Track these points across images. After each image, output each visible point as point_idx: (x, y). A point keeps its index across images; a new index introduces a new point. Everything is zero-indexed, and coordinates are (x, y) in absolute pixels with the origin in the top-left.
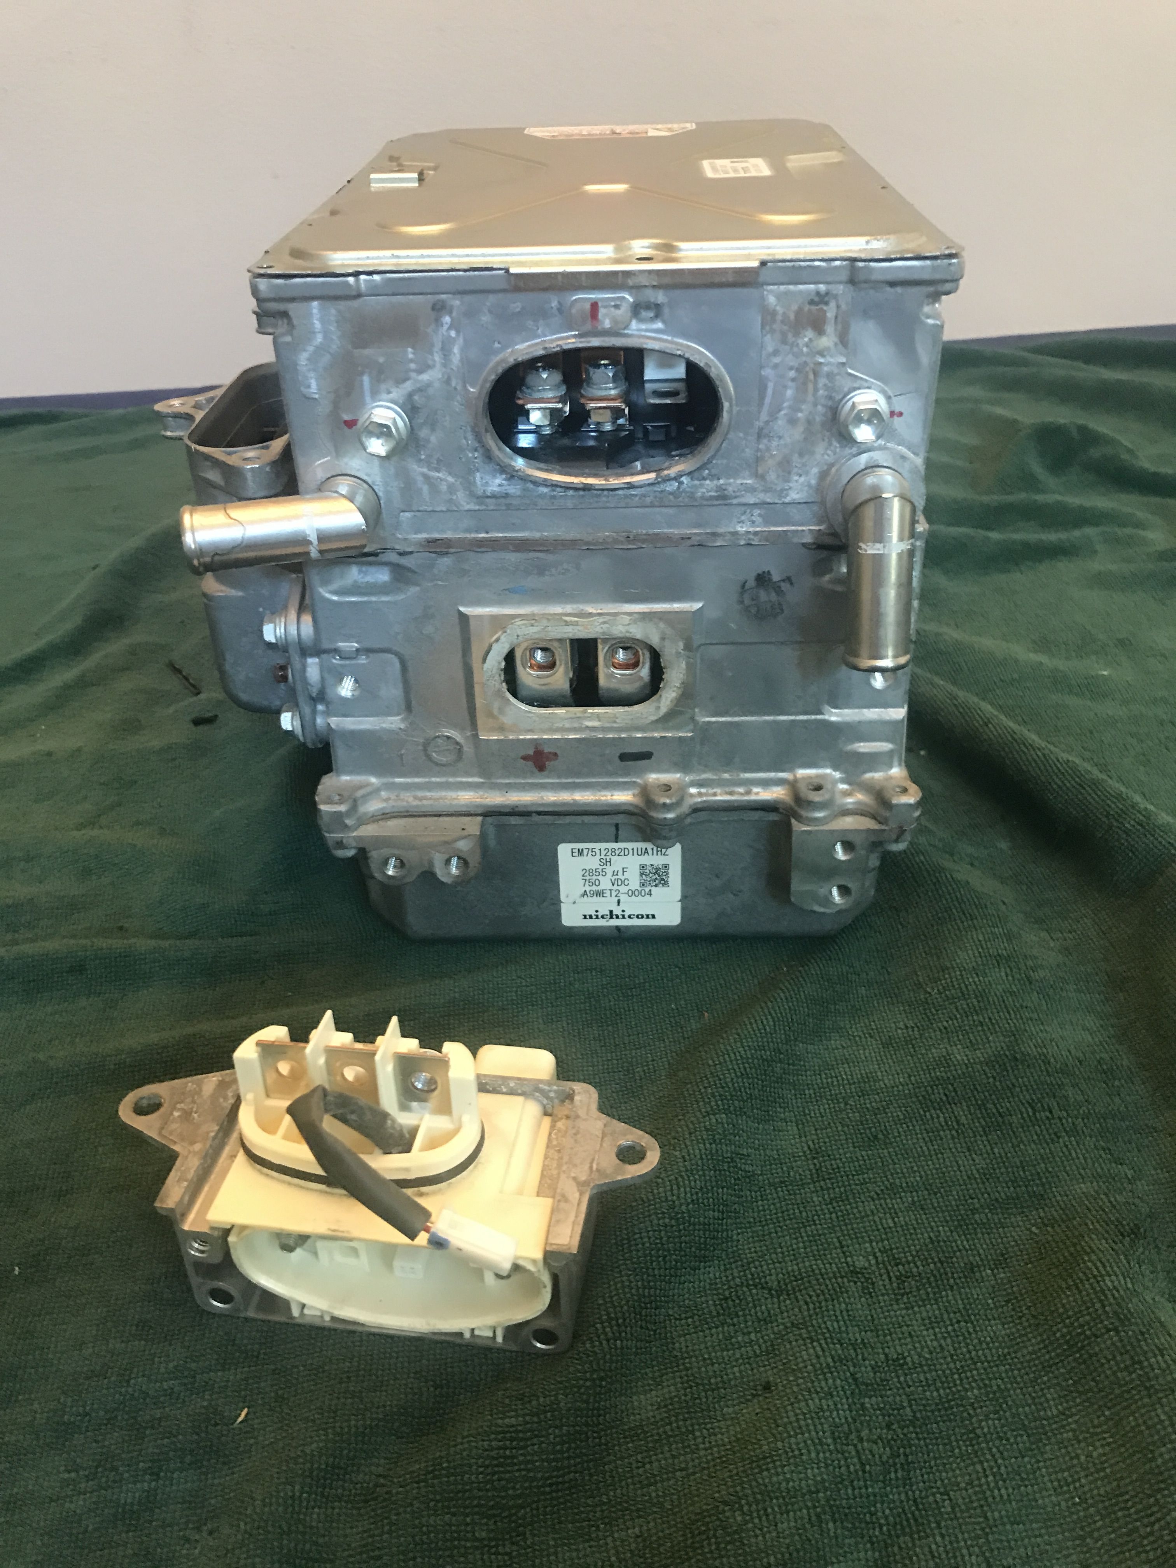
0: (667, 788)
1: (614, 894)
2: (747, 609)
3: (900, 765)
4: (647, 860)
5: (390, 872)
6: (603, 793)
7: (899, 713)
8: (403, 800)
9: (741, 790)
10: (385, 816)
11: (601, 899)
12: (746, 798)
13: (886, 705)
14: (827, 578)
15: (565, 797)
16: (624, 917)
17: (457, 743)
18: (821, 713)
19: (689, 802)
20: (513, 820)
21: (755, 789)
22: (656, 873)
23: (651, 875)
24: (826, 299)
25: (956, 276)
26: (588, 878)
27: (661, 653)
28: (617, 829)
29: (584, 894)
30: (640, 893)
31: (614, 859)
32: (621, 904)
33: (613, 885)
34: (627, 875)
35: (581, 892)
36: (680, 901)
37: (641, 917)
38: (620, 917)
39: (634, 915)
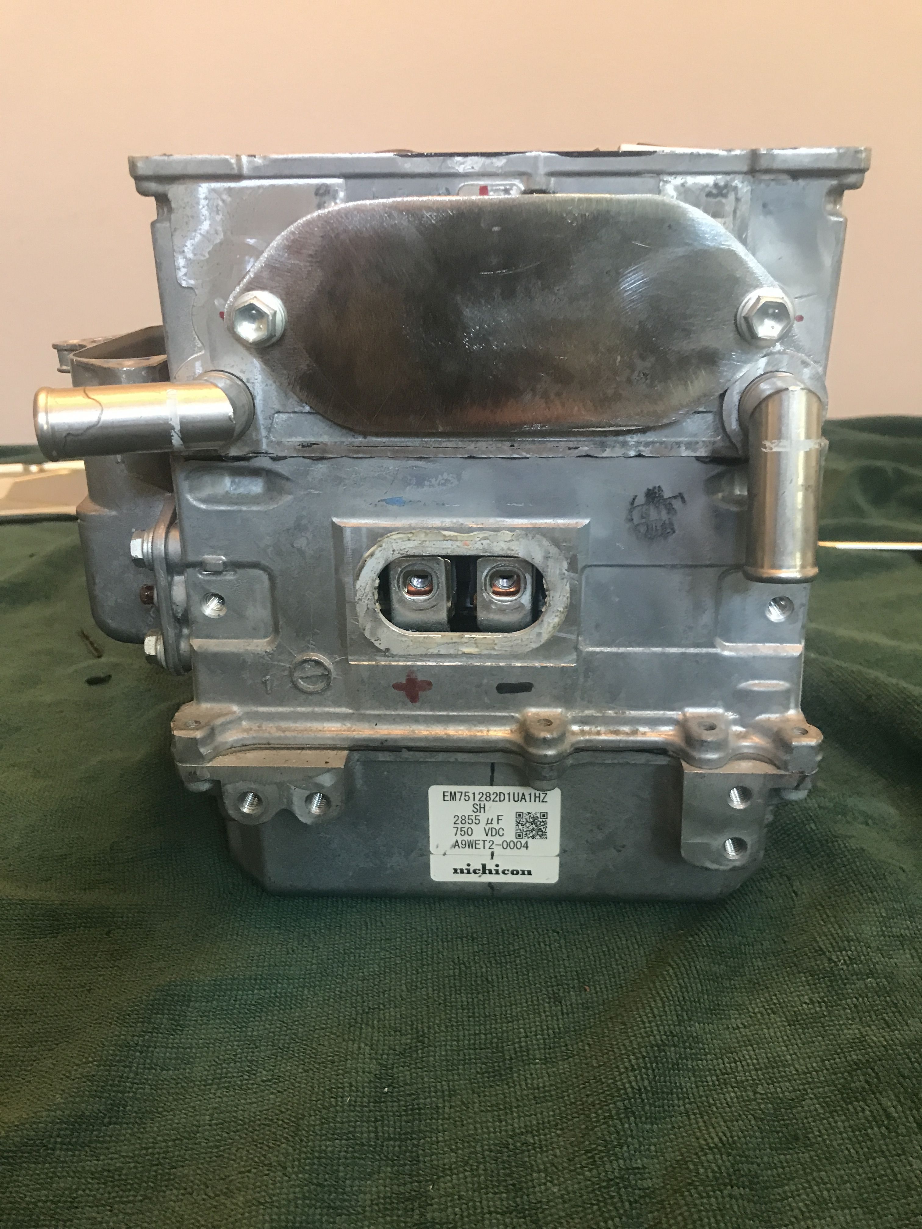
0: (548, 722)
1: (488, 845)
2: (636, 528)
3: (796, 707)
4: (524, 807)
5: (246, 809)
6: (478, 728)
7: (795, 649)
8: (265, 731)
9: (626, 729)
10: (246, 747)
11: (473, 851)
12: (632, 738)
13: (781, 640)
14: (720, 495)
15: (438, 731)
16: (497, 872)
17: (326, 668)
18: (712, 646)
19: (570, 740)
20: (382, 756)
21: (642, 729)
22: (533, 822)
23: (528, 825)
24: (725, 191)
25: (862, 166)
26: (460, 826)
27: (544, 574)
28: (493, 770)
29: (456, 845)
30: (515, 845)
31: (488, 805)
32: (494, 857)
33: (487, 835)
34: (502, 824)
35: (454, 842)
36: (558, 856)
37: (514, 872)
38: (494, 872)
39: (508, 870)
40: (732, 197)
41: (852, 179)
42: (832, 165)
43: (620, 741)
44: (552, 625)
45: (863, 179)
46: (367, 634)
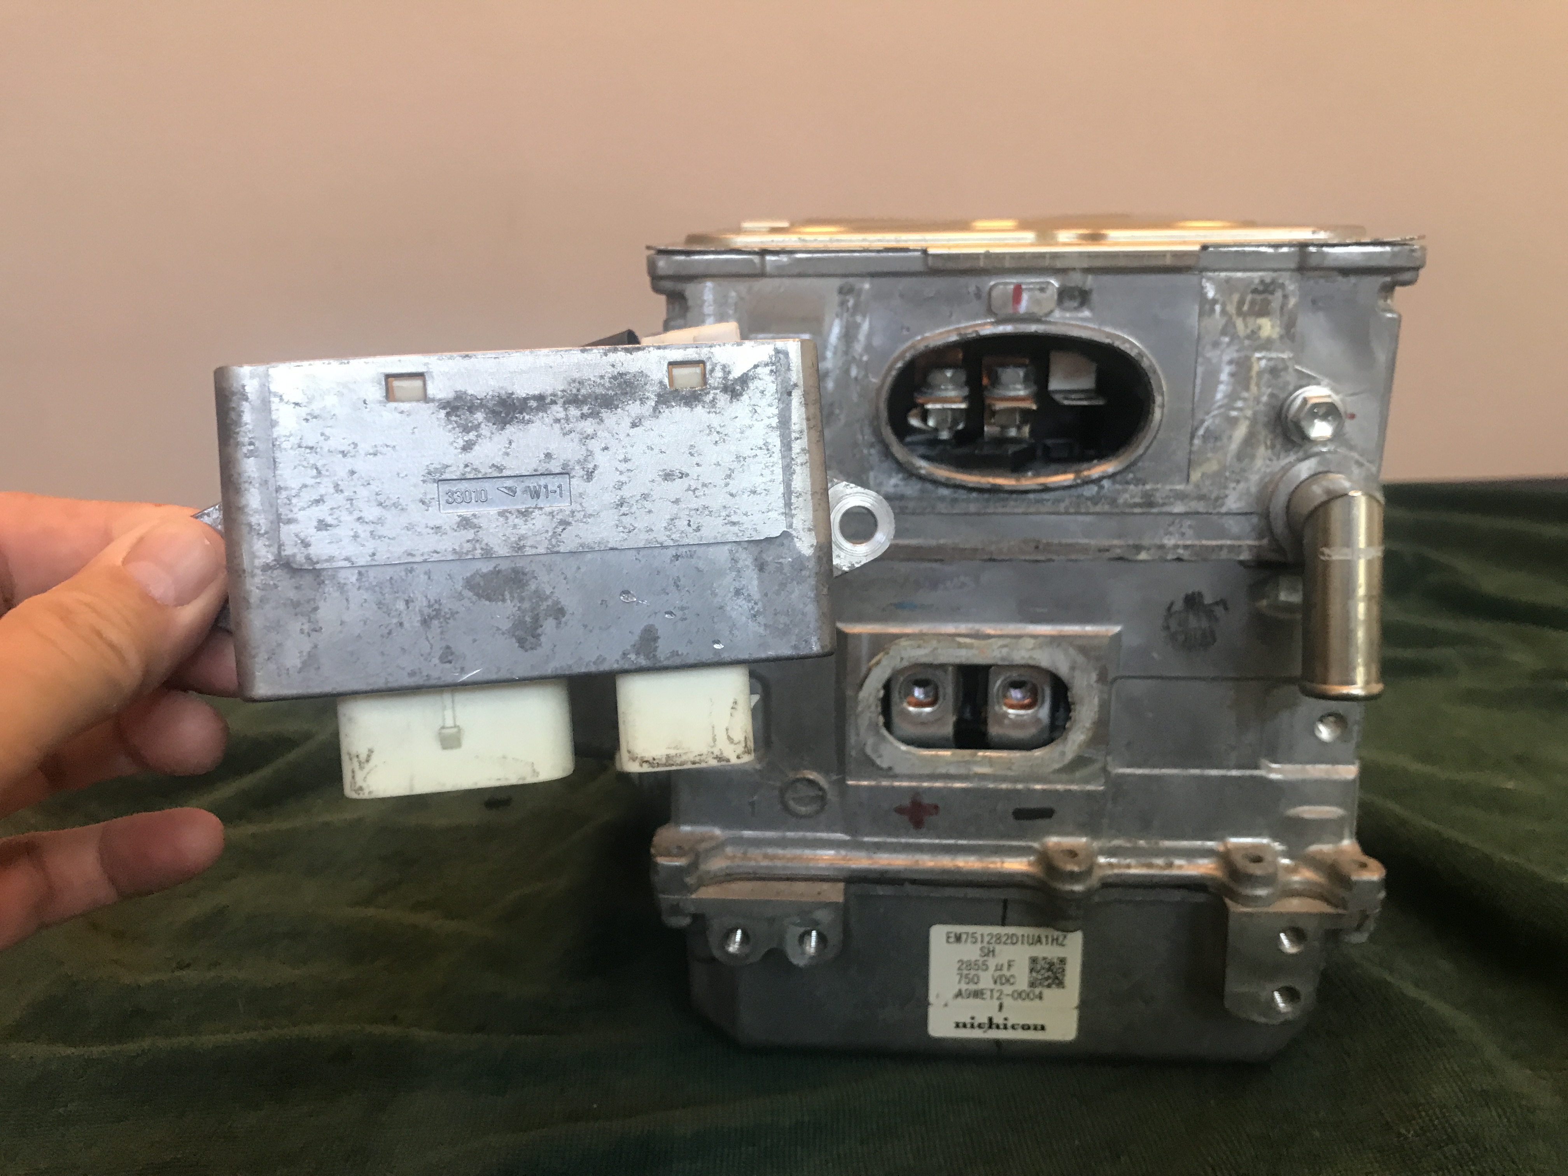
0: (1072, 854)
1: (996, 995)
2: (1173, 637)
3: (1350, 837)
4: (1040, 951)
5: (732, 948)
6: (991, 860)
7: (1349, 772)
8: (750, 859)
9: (1160, 861)
10: (730, 877)
11: (978, 1002)
12: (1167, 872)
13: (1335, 761)
15: (946, 862)
16: (1006, 1027)
17: (821, 789)
18: (1257, 767)
19: (1098, 874)
20: (881, 890)
21: (1178, 862)
22: (1049, 969)
23: (1043, 972)
24: (1271, 288)
25: (1418, 263)
26: (965, 972)
27: (1069, 685)
28: (1005, 907)
29: (959, 994)
30: (1028, 995)
31: (998, 948)
32: (1004, 1009)
33: (995, 982)
34: (1013, 971)
35: (956, 991)
36: (1077, 1008)
37: (1027, 1027)
38: (1002, 1027)
39: (1018, 1024)
40: (1279, 294)
41: (1407, 276)
42: (1386, 263)
43: (1153, 876)
44: (1076, 744)
45: (1418, 276)
46: (869, 751)
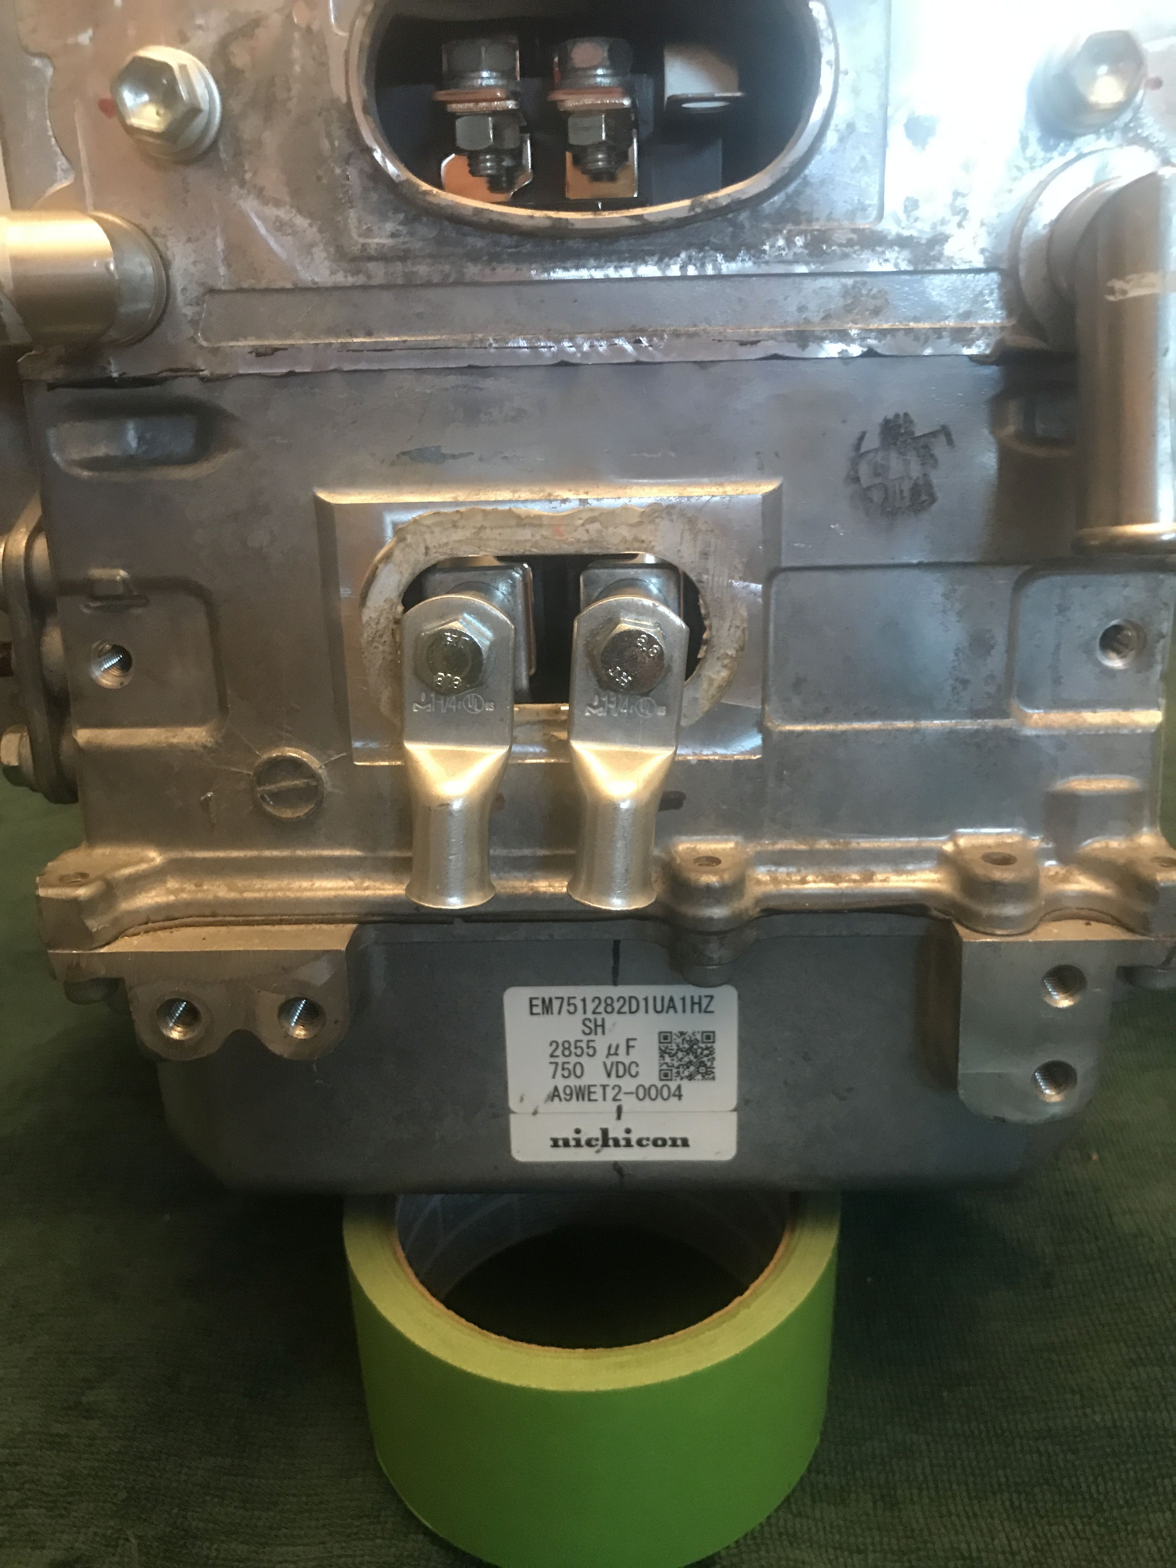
0: (712, 861)
1: (610, 1093)
2: (864, 496)
4: (673, 1023)
5: (172, 1033)
7: (1150, 718)
8: (207, 892)
9: (853, 872)
10: (170, 920)
11: (585, 1105)
12: (863, 888)
13: (1126, 702)
15: (517, 884)
16: (628, 1144)
17: (312, 774)
18: (1004, 714)
19: (753, 893)
20: (418, 935)
21: (880, 871)
22: (690, 1050)
23: (680, 1055)
26: (561, 1060)
28: (616, 955)
29: (555, 1094)
30: (659, 1093)
31: (610, 1020)
32: (623, 1116)
33: (609, 1075)
34: (634, 1055)
35: (551, 1089)
36: (735, 1110)
37: (661, 1143)
38: (623, 1143)
39: (648, 1139)
43: (843, 894)
44: (716, 684)
